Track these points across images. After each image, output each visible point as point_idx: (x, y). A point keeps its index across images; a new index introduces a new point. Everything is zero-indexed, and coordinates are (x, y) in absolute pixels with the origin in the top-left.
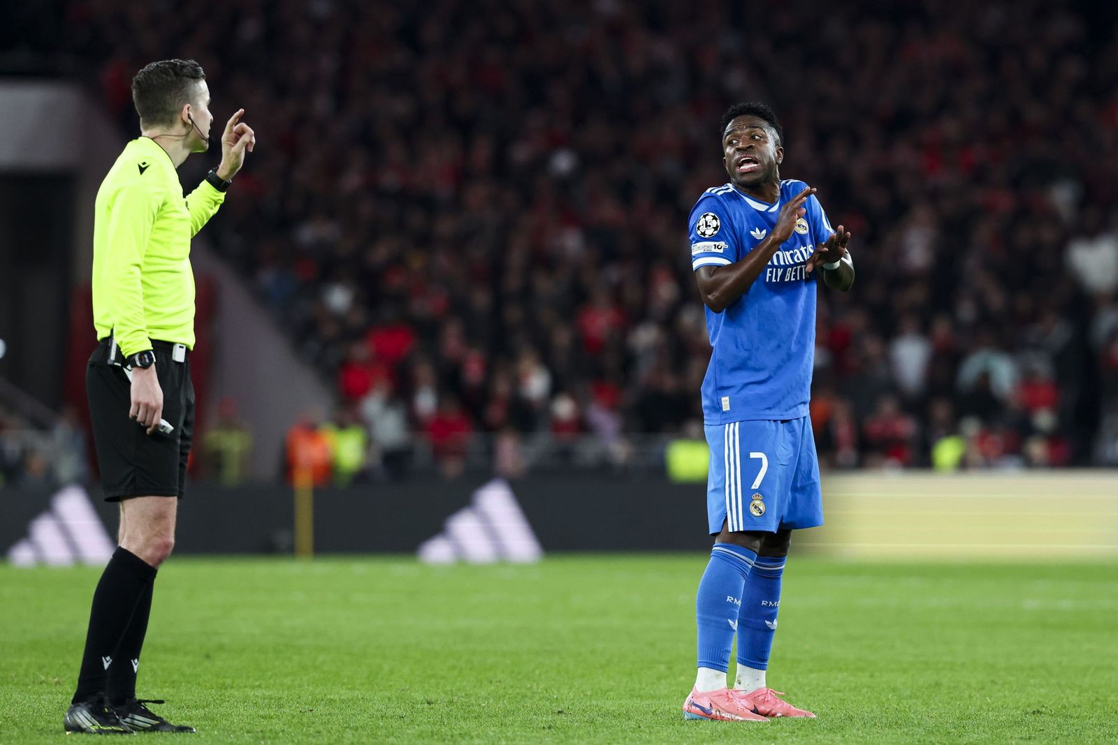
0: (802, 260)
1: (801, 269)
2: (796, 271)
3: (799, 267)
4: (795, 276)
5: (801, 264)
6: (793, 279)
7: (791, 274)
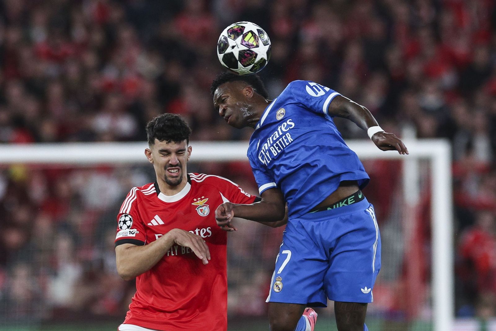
0: (278, 136)
1: (280, 142)
2: (277, 145)
3: (278, 142)
4: (279, 149)
5: (278, 139)
6: (279, 151)
7: (275, 149)
